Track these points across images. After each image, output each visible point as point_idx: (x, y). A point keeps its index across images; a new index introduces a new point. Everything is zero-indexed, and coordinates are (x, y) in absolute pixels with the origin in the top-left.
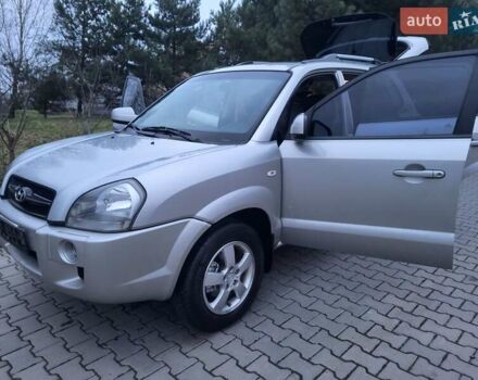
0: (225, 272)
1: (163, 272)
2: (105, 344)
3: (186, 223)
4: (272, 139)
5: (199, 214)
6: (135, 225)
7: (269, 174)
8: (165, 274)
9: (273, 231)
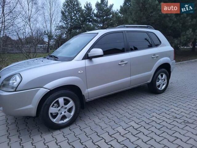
0: (59, 108)
1: (30, 106)
2: (19, 131)
3: (39, 89)
4: (83, 59)
5: (45, 86)
6: (17, 90)
7: (79, 72)
8: (31, 107)
9: (83, 94)
